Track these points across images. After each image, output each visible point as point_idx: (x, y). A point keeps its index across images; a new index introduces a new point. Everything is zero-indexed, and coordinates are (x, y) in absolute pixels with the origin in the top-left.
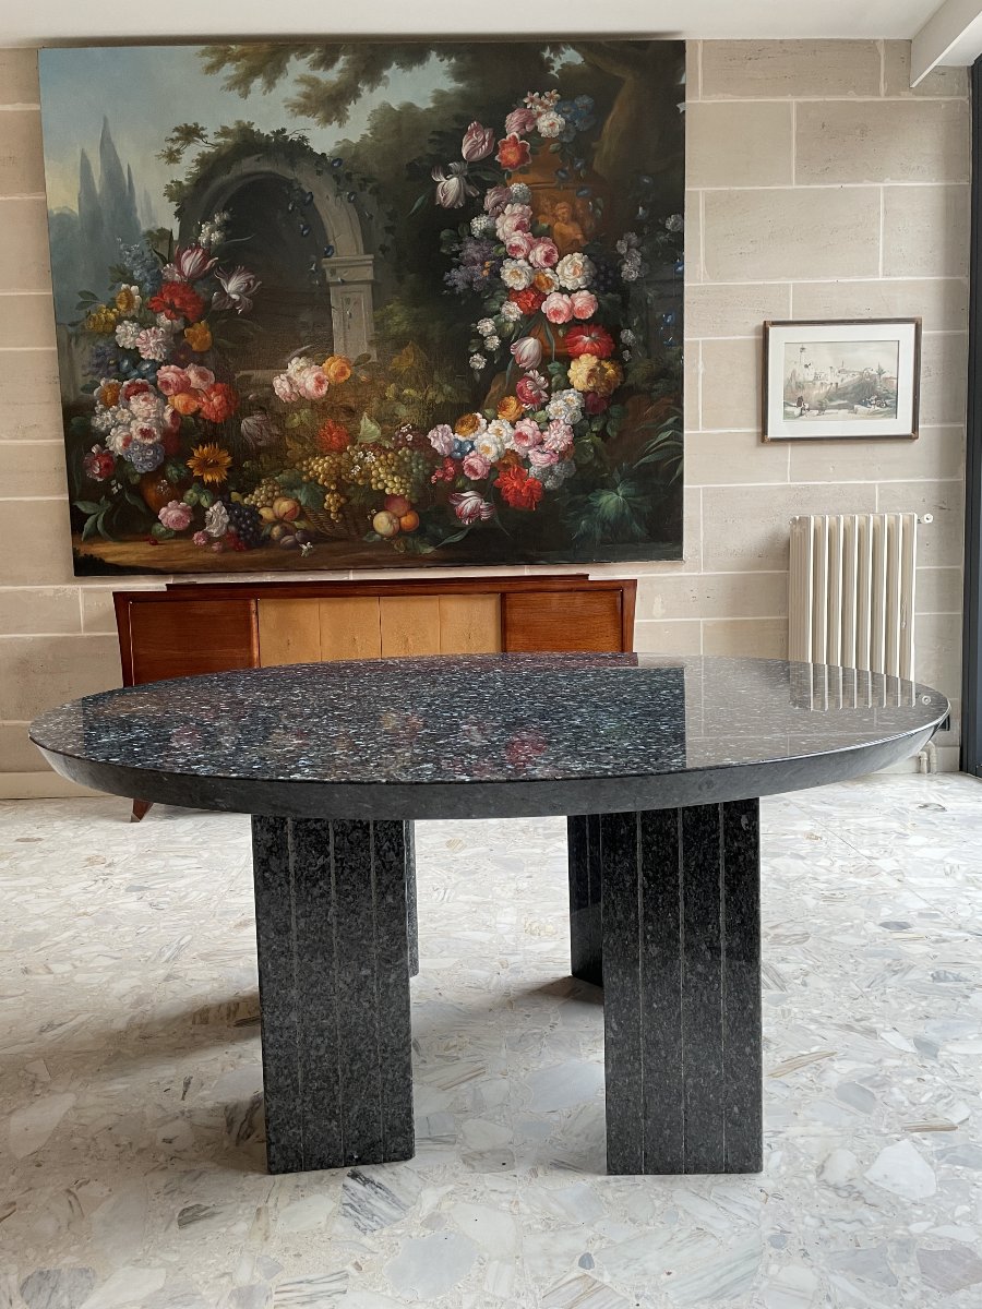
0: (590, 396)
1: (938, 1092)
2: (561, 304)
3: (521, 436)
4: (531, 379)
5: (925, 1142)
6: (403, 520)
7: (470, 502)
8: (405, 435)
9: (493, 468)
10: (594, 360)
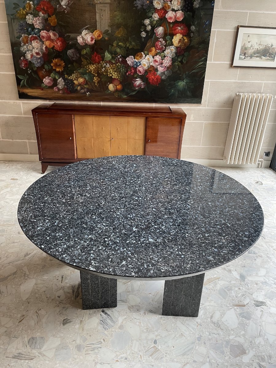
0: (179, 49)
1: (243, 293)
2: (172, 15)
3: (155, 61)
4: (160, 41)
5: (237, 310)
6: (117, 87)
7: (138, 82)
8: (119, 58)
9: (146, 71)
10: (181, 36)
